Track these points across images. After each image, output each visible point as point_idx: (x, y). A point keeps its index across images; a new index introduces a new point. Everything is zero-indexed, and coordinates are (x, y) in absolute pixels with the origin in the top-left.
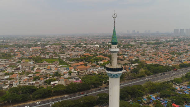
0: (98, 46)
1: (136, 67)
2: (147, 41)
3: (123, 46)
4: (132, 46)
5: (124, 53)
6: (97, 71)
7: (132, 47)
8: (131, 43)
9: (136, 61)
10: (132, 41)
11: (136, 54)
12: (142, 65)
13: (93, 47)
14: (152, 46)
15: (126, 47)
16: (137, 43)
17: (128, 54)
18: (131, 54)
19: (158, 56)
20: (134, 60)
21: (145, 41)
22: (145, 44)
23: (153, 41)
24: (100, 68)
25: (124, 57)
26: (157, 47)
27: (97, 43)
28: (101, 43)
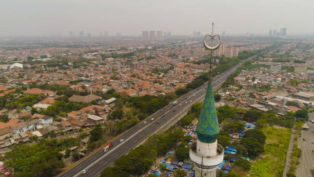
0: (21, 66)
1: (113, 105)
2: (110, 51)
3: (74, 63)
4: (89, 61)
5: (80, 78)
6: (41, 130)
7: (90, 63)
8: (85, 56)
9: (111, 93)
10: (86, 53)
11: (102, 77)
12: (122, 99)
13: (8, 70)
14: (122, 61)
15: (80, 65)
16: (95, 55)
17: (89, 79)
18: (93, 79)
19: (139, 78)
20: (104, 90)
21: (107, 51)
22: (109, 57)
23: (119, 50)
24: (43, 121)
25: (83, 87)
26: (129, 61)
27: (16, 60)
28: (25, 58)
